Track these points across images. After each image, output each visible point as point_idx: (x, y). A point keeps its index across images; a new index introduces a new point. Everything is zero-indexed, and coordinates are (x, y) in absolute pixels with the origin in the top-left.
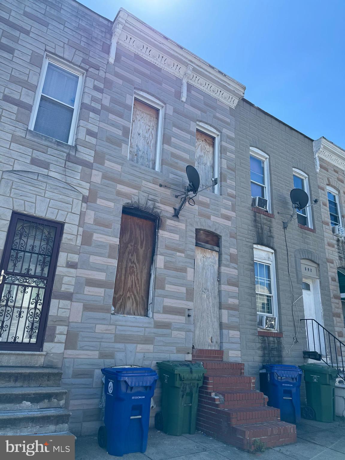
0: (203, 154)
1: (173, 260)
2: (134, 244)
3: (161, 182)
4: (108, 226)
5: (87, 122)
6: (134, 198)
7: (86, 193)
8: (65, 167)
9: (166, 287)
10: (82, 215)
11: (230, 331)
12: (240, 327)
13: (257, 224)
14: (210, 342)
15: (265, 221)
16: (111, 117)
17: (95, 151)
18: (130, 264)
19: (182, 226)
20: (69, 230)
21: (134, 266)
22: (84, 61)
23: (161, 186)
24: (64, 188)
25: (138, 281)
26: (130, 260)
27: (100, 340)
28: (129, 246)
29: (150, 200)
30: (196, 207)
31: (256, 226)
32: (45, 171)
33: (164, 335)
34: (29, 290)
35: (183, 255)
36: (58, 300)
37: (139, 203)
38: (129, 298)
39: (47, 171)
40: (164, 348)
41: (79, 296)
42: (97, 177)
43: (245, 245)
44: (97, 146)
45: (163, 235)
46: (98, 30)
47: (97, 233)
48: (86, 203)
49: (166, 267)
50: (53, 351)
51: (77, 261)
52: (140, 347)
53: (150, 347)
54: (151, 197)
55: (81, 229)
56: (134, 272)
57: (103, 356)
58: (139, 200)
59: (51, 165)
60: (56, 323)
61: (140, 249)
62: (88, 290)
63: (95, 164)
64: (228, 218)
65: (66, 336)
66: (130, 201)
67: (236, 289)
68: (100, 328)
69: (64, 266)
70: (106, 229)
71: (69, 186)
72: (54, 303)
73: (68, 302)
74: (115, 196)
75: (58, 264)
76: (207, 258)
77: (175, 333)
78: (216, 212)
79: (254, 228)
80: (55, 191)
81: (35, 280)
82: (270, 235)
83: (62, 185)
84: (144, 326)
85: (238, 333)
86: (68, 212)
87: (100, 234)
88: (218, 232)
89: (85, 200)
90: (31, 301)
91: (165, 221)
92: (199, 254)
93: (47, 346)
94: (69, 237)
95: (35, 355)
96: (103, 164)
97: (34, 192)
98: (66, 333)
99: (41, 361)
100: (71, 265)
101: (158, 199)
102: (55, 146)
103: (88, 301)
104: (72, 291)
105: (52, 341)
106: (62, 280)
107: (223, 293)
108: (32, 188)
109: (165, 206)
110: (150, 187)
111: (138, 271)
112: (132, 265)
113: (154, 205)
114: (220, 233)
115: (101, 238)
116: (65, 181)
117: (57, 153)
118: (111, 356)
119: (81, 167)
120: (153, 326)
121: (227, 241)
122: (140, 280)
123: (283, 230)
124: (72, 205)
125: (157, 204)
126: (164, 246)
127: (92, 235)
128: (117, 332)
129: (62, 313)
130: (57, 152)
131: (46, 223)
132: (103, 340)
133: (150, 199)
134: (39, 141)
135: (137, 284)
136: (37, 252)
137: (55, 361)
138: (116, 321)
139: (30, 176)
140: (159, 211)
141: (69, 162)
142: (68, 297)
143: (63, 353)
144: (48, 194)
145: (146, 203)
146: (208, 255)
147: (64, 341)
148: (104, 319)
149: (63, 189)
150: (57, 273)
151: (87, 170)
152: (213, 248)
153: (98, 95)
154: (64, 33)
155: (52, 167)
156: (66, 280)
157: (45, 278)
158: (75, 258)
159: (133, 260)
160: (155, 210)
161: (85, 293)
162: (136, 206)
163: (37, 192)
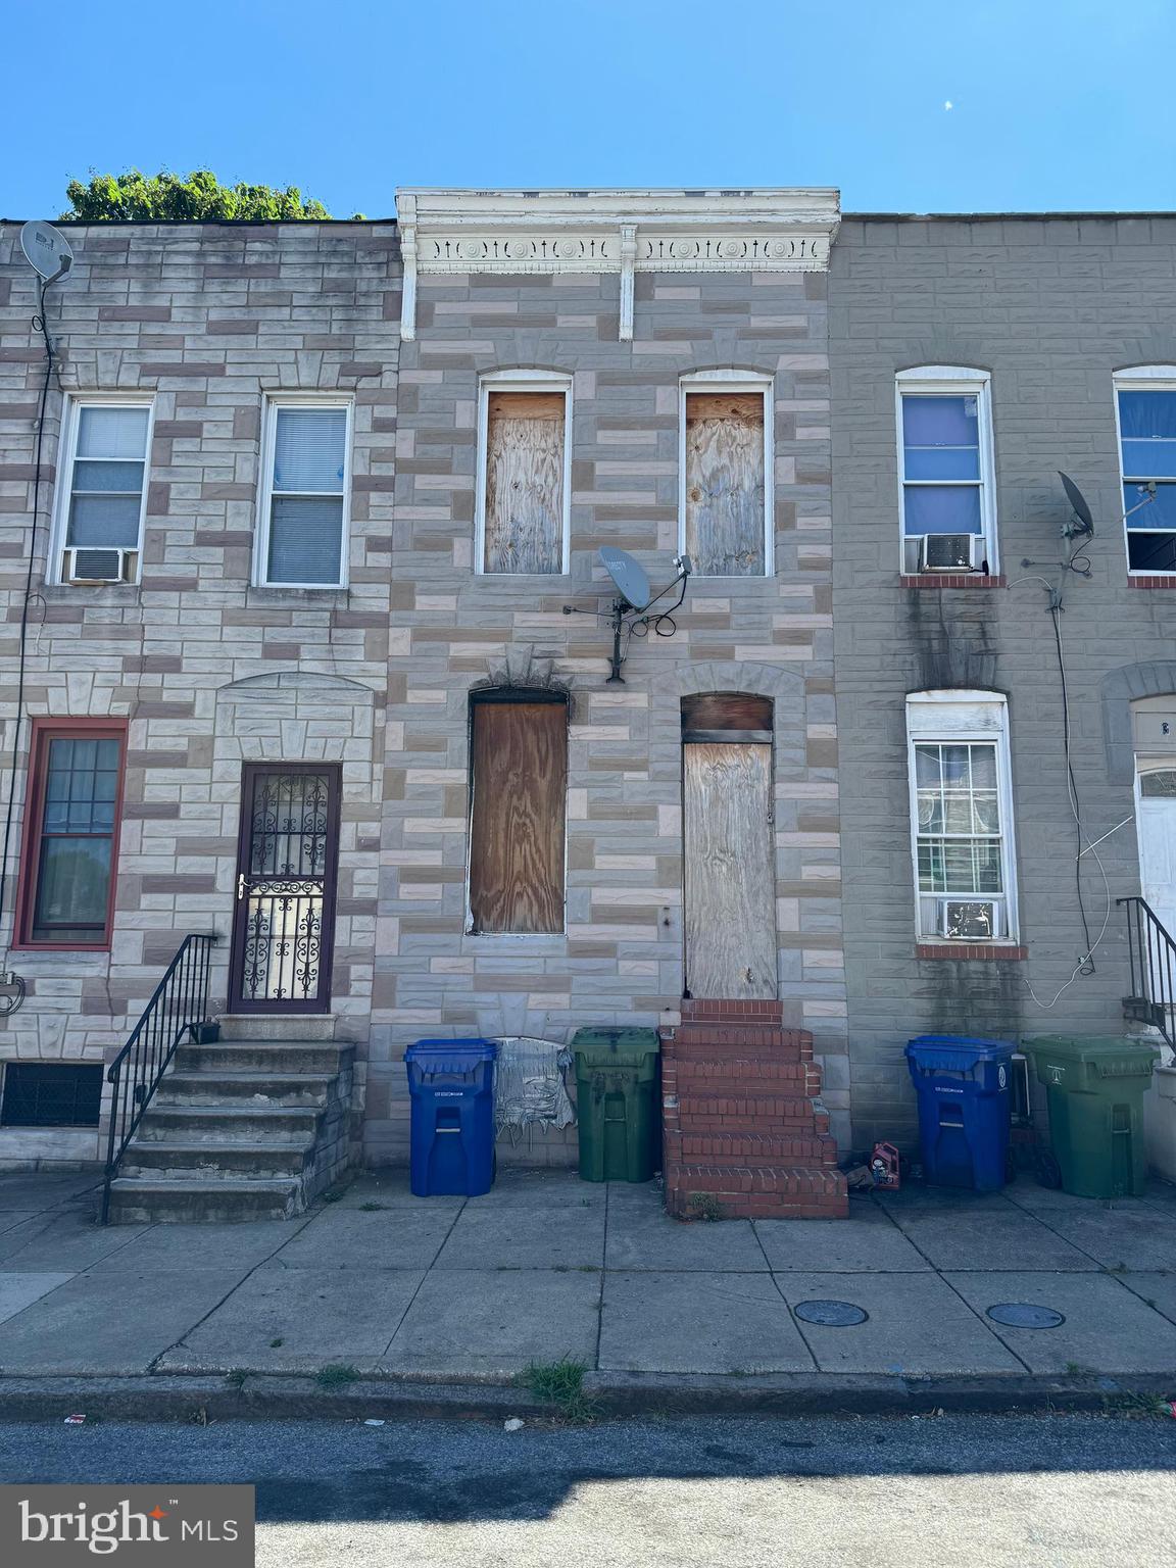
0: (725, 461)
1: (615, 793)
2: (524, 771)
3: (565, 600)
4: (437, 746)
5: (364, 520)
6: (494, 665)
7: (381, 685)
8: (330, 643)
9: (597, 861)
10: (378, 736)
11: (805, 952)
12: (845, 939)
13: (924, 626)
14: (745, 980)
15: (960, 608)
16: (422, 481)
17: (391, 582)
18: (515, 819)
19: (638, 700)
20: (352, 775)
21: (528, 821)
22: (345, 371)
23: (567, 611)
24: (332, 689)
25: (540, 857)
26: (516, 809)
27: (442, 988)
28: (511, 776)
29: (536, 658)
30: (683, 636)
31: (917, 635)
32: (290, 665)
33: (597, 972)
34: (293, 904)
35: (643, 775)
36: (349, 917)
37: (508, 673)
38: (520, 895)
39: (296, 662)
40: (598, 1000)
41: (389, 905)
42: (400, 642)
43: (870, 703)
44: (394, 570)
45: (581, 738)
46: (370, 266)
47: (414, 768)
48: (383, 707)
49: (593, 814)
50: (350, 1012)
51: (377, 834)
52: (535, 999)
53: (563, 999)
54: (540, 648)
55: (378, 767)
56: (526, 836)
57: (450, 1018)
58: (508, 667)
59: (302, 648)
60: (349, 960)
61: (539, 779)
62: (406, 890)
63: (392, 614)
64: (799, 637)
65: (371, 983)
66: (484, 676)
67: (831, 839)
68: (438, 964)
69: (353, 849)
70: (433, 755)
71: (343, 681)
72: (342, 922)
73: (368, 919)
74: (448, 673)
75: (342, 847)
76: (726, 768)
77: (626, 966)
78: (754, 633)
79: (907, 644)
80: (315, 701)
81: (302, 883)
82: (983, 648)
83: (328, 685)
84: (543, 953)
85: (839, 955)
86: (346, 738)
87: (421, 768)
88: (760, 690)
89: (381, 701)
90: (300, 923)
91: (586, 700)
92: (699, 765)
93: (336, 1003)
94: (354, 789)
95: (316, 1020)
96: (411, 606)
97: (275, 716)
98: (370, 977)
99: (329, 1030)
100: (369, 845)
101: (562, 649)
102: (305, 604)
103: (409, 912)
104: (374, 895)
105: (346, 994)
106: (352, 876)
107: (781, 855)
108: (269, 708)
109: (581, 660)
110: (538, 625)
111: (538, 832)
112: (521, 822)
113: (552, 664)
114: (770, 688)
115: (423, 776)
116: (334, 673)
117: (309, 618)
118: (470, 1018)
119: (362, 632)
120: (565, 953)
121: (795, 708)
122: (544, 851)
123: (1049, 617)
124: (352, 720)
125: (559, 663)
126: (585, 764)
127: (403, 775)
128: (479, 971)
129: (360, 941)
130: (308, 616)
131: (306, 770)
132: (449, 988)
133: (537, 655)
134: (273, 604)
135: (537, 862)
136: (298, 830)
137: (354, 1029)
138: (475, 947)
139: (265, 683)
140: (564, 678)
141: (337, 627)
142: (369, 908)
143: (370, 1016)
144: (303, 711)
145: (526, 667)
146: (730, 760)
147: (368, 993)
148: (445, 946)
149: (331, 691)
150: (340, 865)
151: (378, 633)
152: (749, 736)
153: (384, 440)
154: (293, 327)
155: (304, 653)
156: (359, 875)
157: (319, 879)
158: (373, 829)
159: (523, 808)
160: (554, 679)
161: (402, 897)
162: (501, 682)
163: (281, 713)
